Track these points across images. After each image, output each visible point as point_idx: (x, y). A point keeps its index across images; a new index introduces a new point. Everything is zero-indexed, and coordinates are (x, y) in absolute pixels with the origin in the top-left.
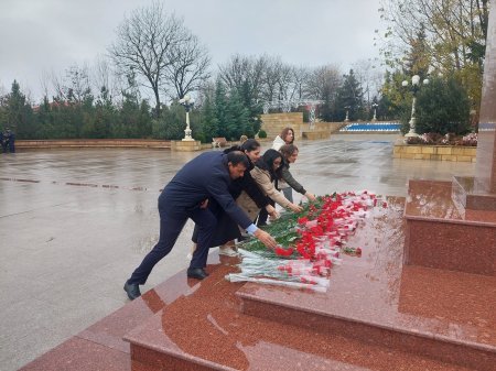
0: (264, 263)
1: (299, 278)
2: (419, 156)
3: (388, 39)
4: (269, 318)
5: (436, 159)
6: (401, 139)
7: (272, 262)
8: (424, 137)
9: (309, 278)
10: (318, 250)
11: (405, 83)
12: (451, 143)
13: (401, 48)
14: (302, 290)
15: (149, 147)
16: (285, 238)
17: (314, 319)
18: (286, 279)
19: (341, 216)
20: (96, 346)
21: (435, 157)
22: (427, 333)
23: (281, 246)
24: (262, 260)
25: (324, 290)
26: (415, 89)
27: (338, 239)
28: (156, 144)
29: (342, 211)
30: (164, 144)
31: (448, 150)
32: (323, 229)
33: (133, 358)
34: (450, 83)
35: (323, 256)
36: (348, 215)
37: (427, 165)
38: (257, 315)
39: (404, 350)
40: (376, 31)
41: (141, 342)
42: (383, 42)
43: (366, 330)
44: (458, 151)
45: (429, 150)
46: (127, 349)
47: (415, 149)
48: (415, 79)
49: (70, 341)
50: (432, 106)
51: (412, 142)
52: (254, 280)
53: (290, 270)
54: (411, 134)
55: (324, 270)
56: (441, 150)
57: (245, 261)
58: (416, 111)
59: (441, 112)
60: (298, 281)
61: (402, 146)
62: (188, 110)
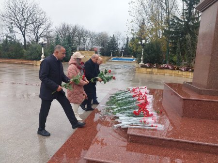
0: (130, 119)
2: (145, 72)
3: (132, 23)
8: (147, 65)
11: (140, 42)
12: (157, 68)
13: (136, 27)
15: (22, 63)
17: (164, 142)
18: (144, 126)
21: (151, 73)
26: (143, 45)
28: (25, 62)
31: (156, 70)
34: (156, 44)
35: (152, 115)
37: (149, 76)
38: (136, 142)
40: (128, 20)
42: (130, 25)
44: (160, 70)
45: (149, 70)
47: (144, 69)
48: (144, 41)
50: (150, 52)
51: (143, 66)
53: (145, 122)
54: (142, 63)
56: (154, 70)
58: (144, 54)
59: (153, 55)
60: (150, 126)
61: (139, 68)
62: (43, 47)
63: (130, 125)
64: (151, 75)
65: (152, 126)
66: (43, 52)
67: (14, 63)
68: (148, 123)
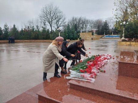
1: (86, 78)
2: (125, 45)
3: (117, 11)
4: (77, 90)
5: (130, 46)
6: (120, 40)
7: (79, 74)
8: (127, 39)
9: (89, 78)
10: (92, 71)
11: (121, 24)
12: (135, 41)
13: (120, 14)
14: (87, 82)
15: (49, 42)
16: (83, 67)
17: (90, 90)
18: (83, 79)
19: (100, 61)
20: (29, 95)
21: (130, 45)
22: (123, 95)
23: (82, 69)
24: (76, 73)
25: (93, 82)
26: (124, 25)
27: (99, 68)
29: (101, 60)
31: (134, 43)
32: (94, 65)
33: (39, 99)
34: (135, 24)
35: (94, 72)
36: (102, 61)
38: (74, 88)
39: (116, 100)
40: (113, 9)
41: (41, 95)
42: (115, 12)
43: (105, 94)
44: (137, 43)
45: (128, 43)
46: (37, 97)
47: (124, 43)
48: (124, 23)
49: (22, 94)
50: (129, 30)
51: (123, 41)
52: (73, 78)
53: (84, 76)
54: (123, 38)
55: (94, 76)
56: (132, 43)
57: (71, 73)
58: (125, 32)
59: (132, 32)
60: (86, 79)
61: (120, 42)
62: (59, 32)
64: (129, 47)
66: (59, 35)
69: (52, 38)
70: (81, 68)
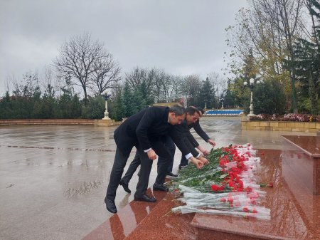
0: (204, 197)
1: (242, 208)
2: (258, 128)
3: (233, 57)
5: (269, 130)
6: (244, 118)
8: (260, 116)
9: (250, 208)
11: (245, 83)
12: (277, 120)
13: (240, 62)
14: (248, 218)
15: (79, 124)
16: (215, 175)
18: (229, 209)
21: (268, 128)
24: (201, 194)
26: (252, 87)
28: (84, 122)
30: (90, 122)
31: (276, 124)
34: (273, 83)
35: (250, 190)
37: (264, 133)
40: (225, 53)
42: (229, 60)
44: (283, 124)
45: (264, 124)
47: (255, 124)
48: (252, 81)
50: (264, 96)
51: (252, 119)
53: (231, 201)
54: (251, 114)
56: (272, 124)
57: (186, 195)
58: (254, 100)
59: (269, 100)
60: (241, 211)
61: (247, 122)
62: (106, 100)
63: (201, 207)
64: (267, 132)
65: (246, 210)
66: (106, 107)
67: (69, 124)
68: (238, 204)
69: (88, 115)
70: (208, 178)
